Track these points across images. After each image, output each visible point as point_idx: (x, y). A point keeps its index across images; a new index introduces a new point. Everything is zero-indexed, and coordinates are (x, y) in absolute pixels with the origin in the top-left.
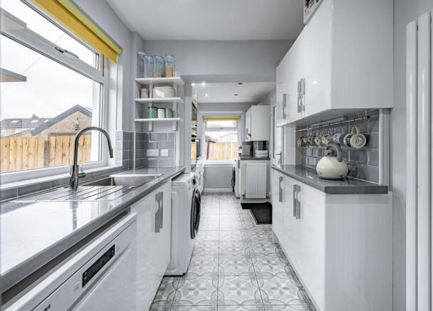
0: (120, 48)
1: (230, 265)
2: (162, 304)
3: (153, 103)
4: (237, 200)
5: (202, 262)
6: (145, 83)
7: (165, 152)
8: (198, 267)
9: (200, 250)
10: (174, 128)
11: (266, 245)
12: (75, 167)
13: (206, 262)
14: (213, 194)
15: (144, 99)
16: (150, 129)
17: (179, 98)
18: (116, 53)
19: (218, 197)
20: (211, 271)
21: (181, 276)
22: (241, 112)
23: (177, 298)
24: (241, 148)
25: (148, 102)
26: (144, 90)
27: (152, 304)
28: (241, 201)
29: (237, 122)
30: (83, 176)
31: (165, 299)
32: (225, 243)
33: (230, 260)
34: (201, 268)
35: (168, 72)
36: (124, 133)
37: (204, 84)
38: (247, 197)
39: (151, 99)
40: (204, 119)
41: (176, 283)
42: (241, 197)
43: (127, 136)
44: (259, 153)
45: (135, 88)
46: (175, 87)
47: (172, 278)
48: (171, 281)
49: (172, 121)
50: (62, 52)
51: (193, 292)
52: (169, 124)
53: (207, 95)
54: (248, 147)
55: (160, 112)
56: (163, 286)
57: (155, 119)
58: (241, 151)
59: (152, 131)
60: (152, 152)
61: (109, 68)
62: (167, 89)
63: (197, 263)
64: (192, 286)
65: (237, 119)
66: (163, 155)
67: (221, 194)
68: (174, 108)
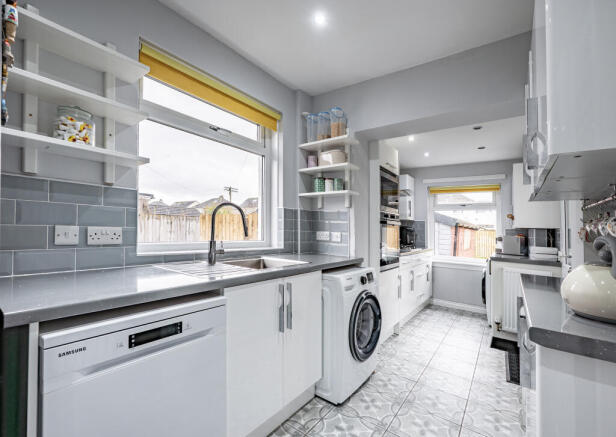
0: (280, 113)
1: (415, 424)
2: (297, 426)
3: (323, 172)
4: (486, 330)
5: (373, 401)
6: (312, 148)
7: (336, 236)
8: (364, 404)
9: (380, 383)
10: (347, 204)
11: (504, 424)
12: (212, 243)
13: (378, 403)
14: (447, 310)
15: (312, 168)
16: (319, 206)
17: (346, 164)
18: (275, 119)
19: (454, 317)
20: (380, 419)
21: (335, 405)
22: (503, 176)
23: (317, 430)
24: (500, 239)
25: (316, 172)
26: (311, 158)
27: (288, 420)
28: (493, 333)
29: (494, 196)
30: (222, 252)
31: (303, 422)
32: (424, 390)
33: (418, 417)
34: (367, 408)
35: (333, 131)
36: (285, 210)
37: (411, 138)
38: (505, 328)
39: (320, 168)
40: (432, 191)
41: (326, 411)
42: (494, 327)
43: (289, 215)
44: (535, 252)
45: (300, 156)
46: (347, 151)
47: (324, 403)
48: (321, 406)
49: (343, 195)
50: (216, 130)
51: (340, 432)
52: (340, 198)
53: (427, 155)
54: (517, 240)
55: (328, 183)
56: (309, 407)
57: (322, 193)
58: (500, 245)
59: (322, 208)
60: (322, 235)
61: (271, 137)
62: (336, 152)
63: (366, 398)
64: (343, 425)
65: (496, 188)
66: (334, 239)
67: (461, 313)
68: (347, 179)
